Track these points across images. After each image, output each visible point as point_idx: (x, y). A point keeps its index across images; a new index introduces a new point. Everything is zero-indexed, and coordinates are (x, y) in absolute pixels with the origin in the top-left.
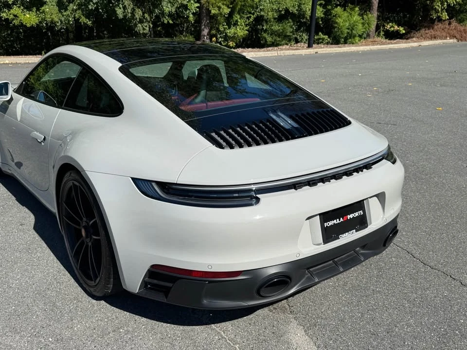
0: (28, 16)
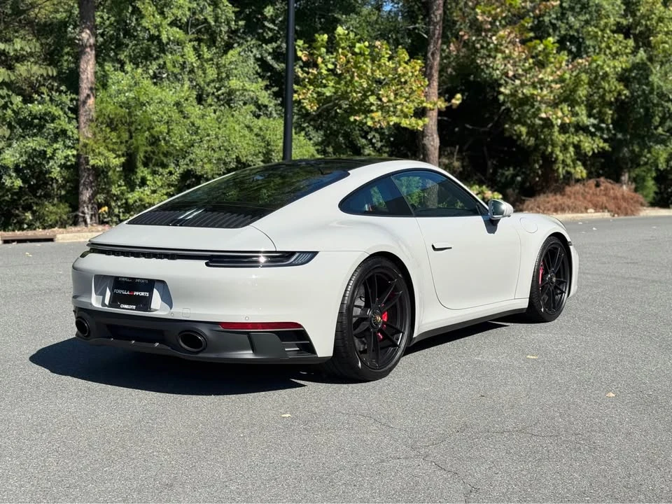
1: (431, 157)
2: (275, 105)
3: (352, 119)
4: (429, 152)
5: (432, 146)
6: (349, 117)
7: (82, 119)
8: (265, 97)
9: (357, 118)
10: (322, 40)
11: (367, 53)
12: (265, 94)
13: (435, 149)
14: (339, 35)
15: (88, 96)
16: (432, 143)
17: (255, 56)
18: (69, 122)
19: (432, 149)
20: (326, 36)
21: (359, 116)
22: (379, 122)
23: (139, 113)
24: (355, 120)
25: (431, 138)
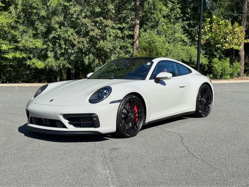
0: (40, 63)
1: (242, 59)
2: (189, 42)
3: (217, 46)
4: (241, 57)
5: (242, 55)
6: (215, 45)
7: (135, 47)
8: (186, 39)
9: (219, 46)
10: (208, 20)
11: (224, 24)
12: (186, 38)
13: (243, 56)
14: (214, 18)
15: (137, 40)
16: (242, 54)
17: (181, 26)
18: (131, 48)
19: (242, 56)
20: (209, 19)
21: (219, 45)
22: (227, 47)
23: (153, 45)
24: (218, 46)
25: (242, 52)
